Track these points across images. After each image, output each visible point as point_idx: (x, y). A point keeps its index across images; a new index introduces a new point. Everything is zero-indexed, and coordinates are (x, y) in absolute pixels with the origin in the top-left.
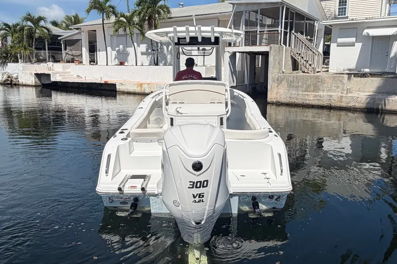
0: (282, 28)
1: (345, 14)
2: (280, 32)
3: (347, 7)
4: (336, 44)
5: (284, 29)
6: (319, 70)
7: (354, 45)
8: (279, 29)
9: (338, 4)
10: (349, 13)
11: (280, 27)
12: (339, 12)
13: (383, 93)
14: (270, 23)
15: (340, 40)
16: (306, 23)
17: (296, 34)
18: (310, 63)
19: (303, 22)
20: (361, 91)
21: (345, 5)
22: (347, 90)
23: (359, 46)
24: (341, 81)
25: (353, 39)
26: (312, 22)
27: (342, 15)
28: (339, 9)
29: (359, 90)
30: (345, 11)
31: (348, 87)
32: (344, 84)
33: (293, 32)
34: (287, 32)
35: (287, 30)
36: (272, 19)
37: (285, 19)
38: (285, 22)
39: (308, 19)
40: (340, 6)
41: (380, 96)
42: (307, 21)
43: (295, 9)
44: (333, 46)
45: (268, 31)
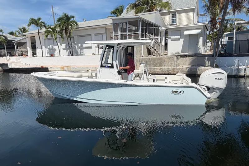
0: (140, 32)
1: (175, 23)
2: (139, 34)
3: (176, 18)
4: (170, 40)
5: (142, 32)
6: (162, 54)
7: (179, 40)
8: (139, 32)
9: (171, 17)
10: (177, 22)
11: (139, 31)
12: (172, 21)
13: (196, 65)
14: (135, 29)
15: (172, 37)
16: (154, 28)
17: (148, 35)
18: (157, 50)
19: (152, 28)
20: (184, 65)
21: (175, 17)
22: (177, 64)
23: (182, 40)
24: (173, 60)
25: (179, 37)
26: (157, 28)
27: (174, 23)
28: (172, 20)
29: (183, 64)
30: (175, 21)
31: (177, 63)
32: (175, 62)
33: (147, 34)
34: (144, 34)
35: (143, 33)
36: (136, 26)
37: (142, 27)
38: (142, 28)
39: (155, 26)
40: (172, 18)
41: (194, 67)
42: (154, 27)
43: (147, 21)
44: (169, 41)
45: (135, 34)
